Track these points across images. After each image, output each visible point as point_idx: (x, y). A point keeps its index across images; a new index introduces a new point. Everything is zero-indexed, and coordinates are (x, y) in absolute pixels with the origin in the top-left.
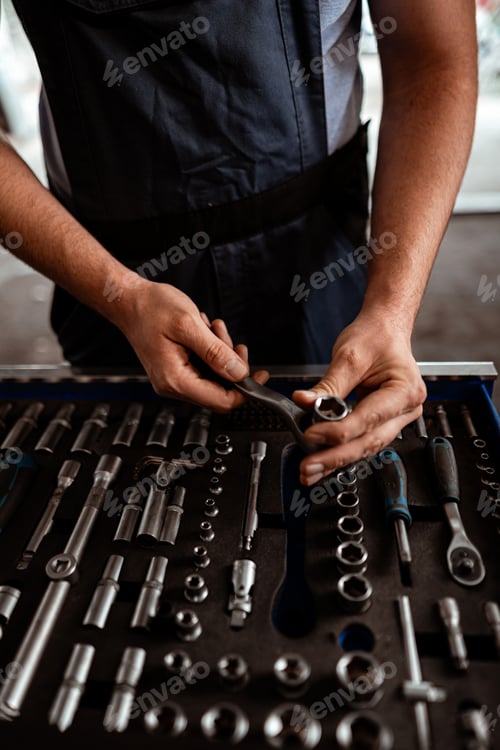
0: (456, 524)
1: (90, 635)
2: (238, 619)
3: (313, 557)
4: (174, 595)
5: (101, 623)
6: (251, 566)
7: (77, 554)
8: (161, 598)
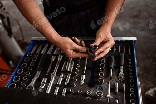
0: (122, 70)
1: (58, 86)
2: (82, 84)
3: (95, 75)
4: (71, 80)
5: (60, 84)
6: (84, 76)
7: (56, 73)
8: (69, 80)
